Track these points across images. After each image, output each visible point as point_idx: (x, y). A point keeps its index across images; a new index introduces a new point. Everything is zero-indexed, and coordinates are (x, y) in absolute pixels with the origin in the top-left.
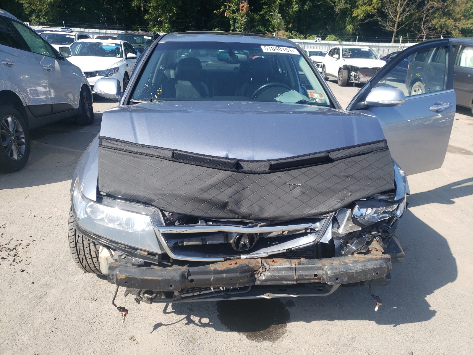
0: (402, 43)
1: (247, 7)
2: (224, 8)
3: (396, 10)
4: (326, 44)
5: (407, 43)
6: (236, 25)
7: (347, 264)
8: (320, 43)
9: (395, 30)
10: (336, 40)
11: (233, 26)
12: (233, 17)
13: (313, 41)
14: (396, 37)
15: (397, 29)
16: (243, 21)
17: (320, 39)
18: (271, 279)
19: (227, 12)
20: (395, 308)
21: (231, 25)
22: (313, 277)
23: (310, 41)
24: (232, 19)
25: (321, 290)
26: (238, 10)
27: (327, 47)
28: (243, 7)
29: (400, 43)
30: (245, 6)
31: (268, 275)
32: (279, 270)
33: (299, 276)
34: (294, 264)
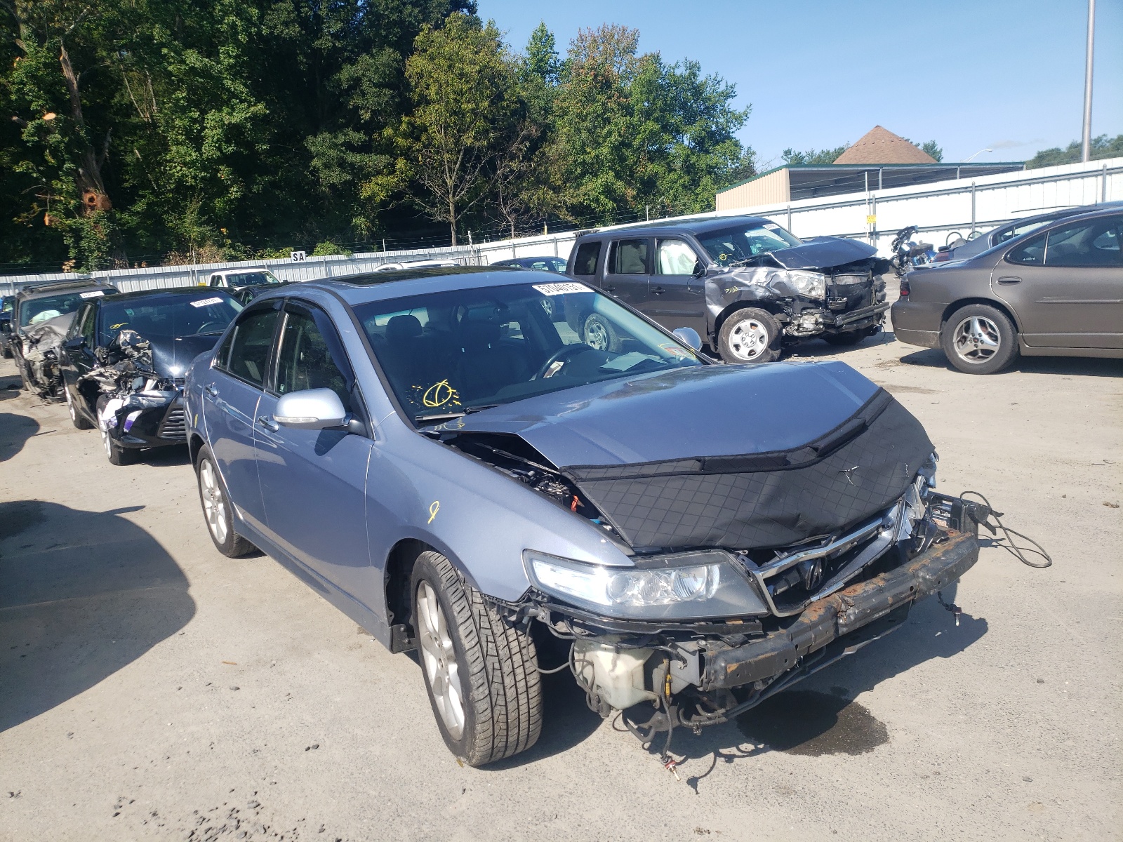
0: (473, 243)
1: (104, 200)
2: (39, 206)
3: (444, 181)
4: (319, 263)
5: (483, 242)
6: (84, 244)
7: (938, 558)
8: (305, 261)
9: (452, 219)
10: (338, 253)
11: (74, 247)
12: (70, 226)
13: (288, 261)
14: (457, 232)
15: (455, 218)
16: (102, 233)
17: (303, 253)
18: (863, 615)
19: (49, 216)
20: (939, 633)
21: (67, 247)
22: (909, 593)
23: (281, 261)
24: (69, 232)
25: (893, 621)
26: (80, 209)
27: (323, 268)
28: (92, 200)
29: (471, 244)
30: (99, 198)
31: (857, 611)
32: (867, 598)
33: (894, 596)
34: (882, 584)
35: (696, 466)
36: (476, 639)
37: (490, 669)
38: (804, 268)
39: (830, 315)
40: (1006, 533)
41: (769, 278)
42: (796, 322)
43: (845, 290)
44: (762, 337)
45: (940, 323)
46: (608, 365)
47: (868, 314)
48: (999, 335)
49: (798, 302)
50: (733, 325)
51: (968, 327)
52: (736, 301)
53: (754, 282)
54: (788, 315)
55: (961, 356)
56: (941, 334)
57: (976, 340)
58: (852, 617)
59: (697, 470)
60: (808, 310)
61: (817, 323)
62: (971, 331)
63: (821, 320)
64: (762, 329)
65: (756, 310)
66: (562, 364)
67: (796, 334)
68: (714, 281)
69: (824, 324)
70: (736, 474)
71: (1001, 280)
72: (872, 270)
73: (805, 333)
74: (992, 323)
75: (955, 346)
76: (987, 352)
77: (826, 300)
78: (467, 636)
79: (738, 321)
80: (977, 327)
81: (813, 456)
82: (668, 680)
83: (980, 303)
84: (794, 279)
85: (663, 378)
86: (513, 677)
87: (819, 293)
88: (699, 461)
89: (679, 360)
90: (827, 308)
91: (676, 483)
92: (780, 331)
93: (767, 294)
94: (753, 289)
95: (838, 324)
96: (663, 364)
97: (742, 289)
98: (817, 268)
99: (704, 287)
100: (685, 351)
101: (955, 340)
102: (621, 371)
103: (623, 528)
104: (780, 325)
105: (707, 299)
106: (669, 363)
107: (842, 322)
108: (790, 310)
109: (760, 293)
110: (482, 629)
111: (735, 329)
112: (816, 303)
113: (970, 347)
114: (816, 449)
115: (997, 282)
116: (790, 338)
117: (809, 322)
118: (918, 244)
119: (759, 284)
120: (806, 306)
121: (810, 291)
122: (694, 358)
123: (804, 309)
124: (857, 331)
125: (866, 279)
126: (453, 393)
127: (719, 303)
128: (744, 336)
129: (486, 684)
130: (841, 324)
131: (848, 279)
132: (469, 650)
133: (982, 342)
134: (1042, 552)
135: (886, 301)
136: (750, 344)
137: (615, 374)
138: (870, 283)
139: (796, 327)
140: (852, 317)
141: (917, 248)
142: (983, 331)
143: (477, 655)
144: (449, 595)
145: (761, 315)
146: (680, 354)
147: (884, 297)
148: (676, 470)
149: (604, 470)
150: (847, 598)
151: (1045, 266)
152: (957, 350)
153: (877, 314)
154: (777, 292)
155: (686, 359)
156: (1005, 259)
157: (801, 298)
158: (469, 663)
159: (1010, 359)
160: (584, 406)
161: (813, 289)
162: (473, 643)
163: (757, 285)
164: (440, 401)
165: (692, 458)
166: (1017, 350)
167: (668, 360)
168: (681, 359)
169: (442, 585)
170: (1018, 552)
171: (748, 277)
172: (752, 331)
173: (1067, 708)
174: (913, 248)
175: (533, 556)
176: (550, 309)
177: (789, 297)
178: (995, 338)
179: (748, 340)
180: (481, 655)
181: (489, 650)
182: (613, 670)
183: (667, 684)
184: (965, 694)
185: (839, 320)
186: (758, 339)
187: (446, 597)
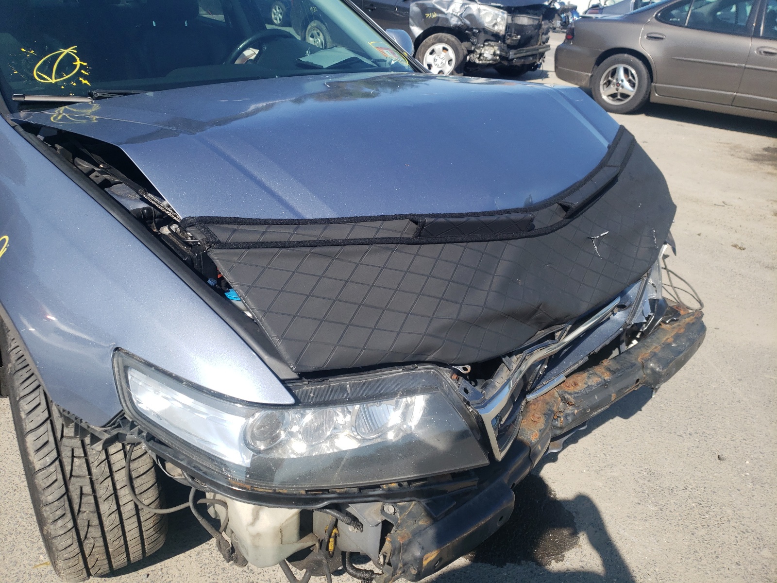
18: (582, 415)
22: (634, 385)
31: (576, 411)
32: (589, 393)
33: (619, 392)
34: (607, 377)
35: (408, 229)
36: (54, 454)
37: (75, 495)
38: (492, 4)
39: (506, 48)
40: (668, 275)
41: (463, 10)
42: (478, 51)
43: (520, 29)
44: (450, 61)
45: (592, 67)
46: (308, 58)
47: (534, 52)
48: (636, 82)
49: (482, 34)
50: (429, 47)
51: (614, 73)
52: (434, 25)
53: (450, 11)
54: (473, 44)
55: (604, 97)
56: (592, 76)
57: (618, 84)
58: (570, 419)
59: (411, 236)
60: (490, 42)
61: (495, 54)
62: (616, 76)
63: (498, 52)
64: (451, 54)
65: (449, 36)
66: (257, 51)
67: (477, 61)
68: (418, 5)
69: (500, 56)
70: (465, 244)
71: (649, 35)
72: (542, 14)
73: (484, 62)
74: (634, 72)
75: (601, 87)
76: (625, 96)
77: (504, 36)
78: (38, 450)
79: (433, 44)
80: (621, 74)
81: (560, 217)
82: (333, 534)
83: (628, 54)
84: (482, 13)
85: (369, 82)
86: (114, 502)
87: (501, 28)
88: (416, 223)
89: (390, 63)
90: (504, 42)
91: (377, 257)
92: (465, 57)
93: (459, 23)
94: (449, 17)
95: (510, 57)
96: (372, 66)
97: (440, 15)
98: (502, 6)
99: (408, 10)
100: (397, 54)
101: (602, 82)
102: (321, 68)
103: (282, 338)
104: (466, 52)
105: (411, 20)
106: (378, 65)
107: (514, 56)
108: (475, 40)
109: (454, 21)
110: (64, 439)
111: (429, 50)
112: (496, 37)
113: (612, 89)
114: (565, 208)
115: (645, 37)
116: (472, 64)
117: (489, 53)
118: (566, 3)
119: (454, 13)
120: (489, 39)
121: (494, 26)
122: (406, 64)
123: (487, 41)
124: (523, 65)
125: (536, 22)
126: (82, 67)
127: (419, 25)
128: (437, 58)
129: (69, 516)
130: (513, 58)
131: (524, 20)
132: (40, 470)
133: (623, 87)
134: (693, 293)
135: (548, 44)
136: (440, 65)
137: (313, 70)
138: (539, 26)
139: (478, 56)
140: (522, 53)
141: (566, 7)
142: (626, 78)
143: (54, 478)
144: (17, 383)
145: (452, 42)
146: (391, 57)
147: (547, 40)
148: (379, 236)
149: (263, 228)
150: (567, 396)
151: (687, 27)
152: (602, 91)
153: (540, 53)
154: (468, 22)
155: (397, 63)
156: (656, 17)
157: (485, 31)
158: (40, 489)
159: (641, 103)
160: (268, 107)
161: (496, 24)
162: (48, 460)
163: (452, 14)
164: (59, 74)
165: (404, 217)
166: (647, 96)
167: (376, 61)
168: (393, 62)
169: (10, 365)
170: (676, 293)
171: (446, 6)
172: (443, 54)
173: (754, 498)
174: (562, 7)
175: (129, 361)
176: (281, 14)
177: (476, 29)
178: (633, 85)
179: (439, 62)
180: (60, 476)
181: (75, 468)
182: (253, 524)
183: (332, 540)
184: (650, 473)
185: (512, 54)
186: (447, 62)
187: (12, 387)
